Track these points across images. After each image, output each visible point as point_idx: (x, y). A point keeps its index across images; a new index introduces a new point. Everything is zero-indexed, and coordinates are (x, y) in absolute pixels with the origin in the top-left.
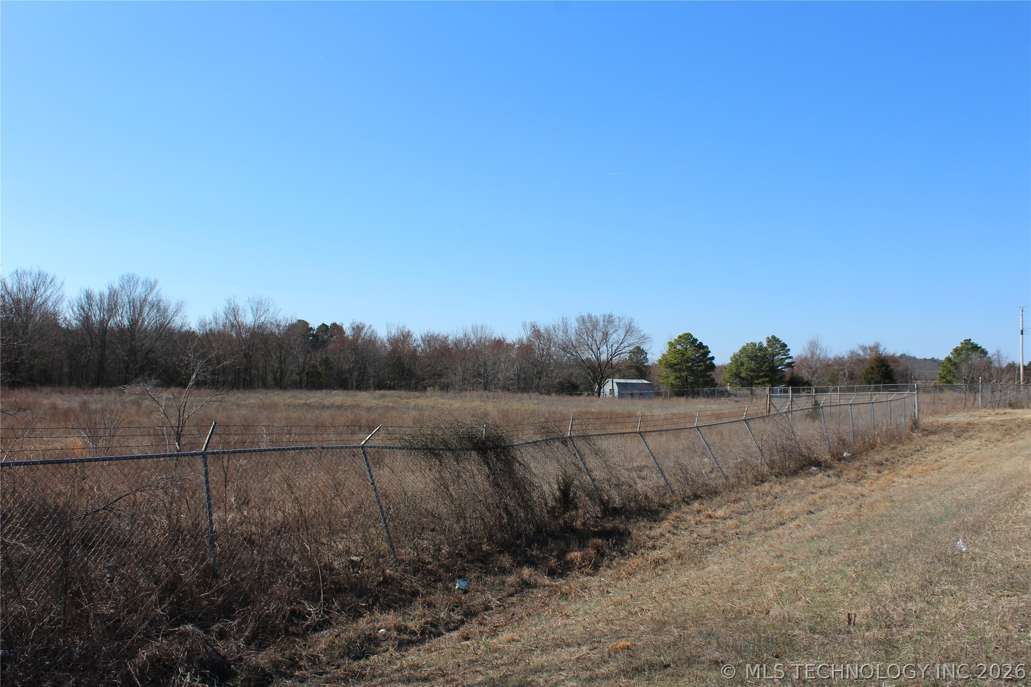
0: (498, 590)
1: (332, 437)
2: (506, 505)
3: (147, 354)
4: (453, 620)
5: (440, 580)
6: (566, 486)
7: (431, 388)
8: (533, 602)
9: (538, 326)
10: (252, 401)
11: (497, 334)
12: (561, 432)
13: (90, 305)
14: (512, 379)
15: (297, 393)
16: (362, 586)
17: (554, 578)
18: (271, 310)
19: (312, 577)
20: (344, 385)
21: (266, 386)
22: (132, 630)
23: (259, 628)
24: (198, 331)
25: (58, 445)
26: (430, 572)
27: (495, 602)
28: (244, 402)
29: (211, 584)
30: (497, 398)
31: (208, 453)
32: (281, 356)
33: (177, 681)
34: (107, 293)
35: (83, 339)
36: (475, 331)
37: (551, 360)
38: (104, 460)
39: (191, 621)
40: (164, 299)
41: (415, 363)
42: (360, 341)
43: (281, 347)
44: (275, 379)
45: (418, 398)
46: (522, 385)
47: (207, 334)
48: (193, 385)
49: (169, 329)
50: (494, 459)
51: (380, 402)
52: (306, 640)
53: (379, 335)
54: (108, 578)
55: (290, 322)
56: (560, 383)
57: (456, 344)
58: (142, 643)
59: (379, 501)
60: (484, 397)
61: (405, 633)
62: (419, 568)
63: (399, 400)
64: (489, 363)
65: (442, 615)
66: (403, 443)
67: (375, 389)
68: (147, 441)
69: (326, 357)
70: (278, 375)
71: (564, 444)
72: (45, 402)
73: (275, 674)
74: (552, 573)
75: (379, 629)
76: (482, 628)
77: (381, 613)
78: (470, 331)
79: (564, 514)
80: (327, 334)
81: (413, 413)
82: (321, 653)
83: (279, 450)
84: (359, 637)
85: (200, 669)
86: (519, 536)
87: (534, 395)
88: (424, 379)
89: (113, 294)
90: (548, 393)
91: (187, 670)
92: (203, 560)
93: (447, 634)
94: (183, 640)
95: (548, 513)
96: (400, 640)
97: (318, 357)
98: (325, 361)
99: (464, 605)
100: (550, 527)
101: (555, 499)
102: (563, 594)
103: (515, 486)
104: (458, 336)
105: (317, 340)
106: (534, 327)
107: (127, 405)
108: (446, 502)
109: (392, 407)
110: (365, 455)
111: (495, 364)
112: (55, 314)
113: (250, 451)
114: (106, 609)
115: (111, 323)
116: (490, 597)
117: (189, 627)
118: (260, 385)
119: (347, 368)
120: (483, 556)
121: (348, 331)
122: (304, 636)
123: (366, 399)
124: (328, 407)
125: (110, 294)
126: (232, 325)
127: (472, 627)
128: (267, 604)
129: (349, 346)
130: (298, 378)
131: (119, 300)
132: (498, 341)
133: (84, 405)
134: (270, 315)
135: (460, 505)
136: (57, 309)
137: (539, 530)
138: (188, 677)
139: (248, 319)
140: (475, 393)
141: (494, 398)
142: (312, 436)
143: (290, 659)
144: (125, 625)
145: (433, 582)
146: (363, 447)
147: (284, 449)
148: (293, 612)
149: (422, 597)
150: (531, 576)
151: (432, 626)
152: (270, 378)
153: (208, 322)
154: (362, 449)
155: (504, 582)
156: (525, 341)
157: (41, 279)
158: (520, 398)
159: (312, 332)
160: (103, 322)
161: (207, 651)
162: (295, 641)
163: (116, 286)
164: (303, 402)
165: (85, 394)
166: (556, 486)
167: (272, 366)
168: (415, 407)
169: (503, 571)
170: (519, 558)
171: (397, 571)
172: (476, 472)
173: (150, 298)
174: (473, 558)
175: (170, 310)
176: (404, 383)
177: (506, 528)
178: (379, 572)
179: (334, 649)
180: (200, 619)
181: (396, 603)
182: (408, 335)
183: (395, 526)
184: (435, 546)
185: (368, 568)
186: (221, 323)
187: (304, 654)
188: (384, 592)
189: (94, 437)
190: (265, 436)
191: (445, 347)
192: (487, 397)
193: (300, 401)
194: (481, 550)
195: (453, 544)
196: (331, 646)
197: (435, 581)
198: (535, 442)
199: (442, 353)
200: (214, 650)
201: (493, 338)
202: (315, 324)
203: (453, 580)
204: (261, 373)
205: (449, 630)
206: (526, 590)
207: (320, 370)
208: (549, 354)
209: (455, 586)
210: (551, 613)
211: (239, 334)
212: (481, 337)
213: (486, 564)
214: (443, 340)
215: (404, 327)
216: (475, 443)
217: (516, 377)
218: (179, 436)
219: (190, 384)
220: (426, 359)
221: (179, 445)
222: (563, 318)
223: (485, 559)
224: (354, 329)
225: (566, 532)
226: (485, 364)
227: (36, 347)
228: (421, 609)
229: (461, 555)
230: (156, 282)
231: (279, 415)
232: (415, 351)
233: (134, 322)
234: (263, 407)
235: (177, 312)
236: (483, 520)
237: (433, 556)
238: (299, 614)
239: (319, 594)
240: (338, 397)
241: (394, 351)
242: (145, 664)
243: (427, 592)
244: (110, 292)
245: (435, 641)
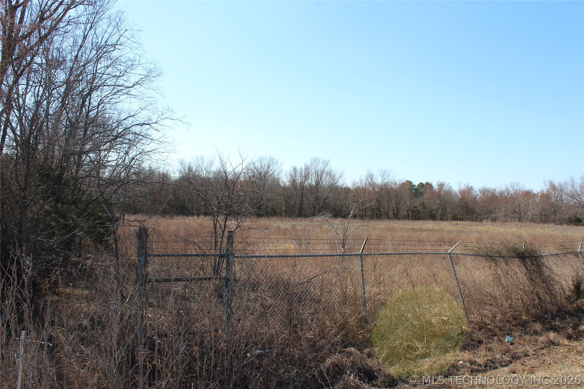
0: (533, 344)
1: (429, 247)
2: (538, 292)
3: (325, 200)
4: (504, 360)
5: (496, 335)
6: (578, 283)
7: (486, 220)
8: (557, 354)
9: (554, 182)
10: (382, 226)
11: (527, 188)
12: (574, 249)
13: (295, 174)
14: (536, 215)
15: (406, 222)
16: (448, 335)
17: (571, 341)
18: (392, 175)
19: (419, 327)
20: (433, 217)
21: (388, 217)
22: (323, 347)
23: (390, 353)
24: (351, 187)
25: (281, 248)
26: (489, 330)
27: (531, 352)
28: (377, 227)
29: (364, 327)
30: (527, 227)
31: (363, 255)
32: (397, 201)
33: (346, 378)
34: (304, 168)
35: (292, 192)
36: (513, 186)
37: (563, 204)
38: (305, 256)
39: (353, 346)
40: (333, 170)
41: (475, 205)
42: (442, 192)
43: (397, 196)
44: (394, 214)
45: (478, 225)
46: (543, 219)
47: (356, 189)
48: (352, 217)
49: (336, 187)
50: (530, 264)
51: (455, 228)
52: (416, 363)
53: (453, 189)
54: (310, 319)
55: (402, 182)
56: (569, 218)
57: (500, 194)
58: (328, 355)
59: (459, 286)
60: (519, 226)
61: (474, 365)
62: (482, 327)
63: (466, 227)
64: (522, 205)
65: (498, 356)
66: (473, 252)
67: (452, 220)
68: (327, 247)
69: (423, 202)
70: (395, 212)
71: (576, 256)
72: (274, 225)
73: (399, 380)
74: (569, 337)
75: (459, 361)
76: (523, 367)
77: (460, 352)
78: (509, 186)
79: (577, 301)
80: (423, 189)
81: (476, 235)
82: (425, 371)
83: (399, 254)
84: (447, 364)
85: (358, 373)
86: (546, 312)
87: (552, 225)
88: (481, 215)
89: (307, 168)
90: (561, 224)
91: (351, 373)
92: (360, 313)
93: (501, 368)
94: (349, 356)
95: (565, 299)
96: (472, 369)
97: (418, 202)
98: (422, 204)
99: (512, 352)
100: (567, 308)
101: (571, 291)
102: (578, 352)
103: (544, 281)
104: (502, 189)
105: (418, 192)
106: (551, 183)
107: (315, 227)
108: (499, 288)
109: (462, 231)
110: (451, 259)
111: (526, 206)
112: (278, 179)
113: (383, 254)
114: (309, 335)
115: (306, 183)
116: (528, 349)
117: (353, 349)
118: (386, 217)
119: (435, 208)
120: (523, 323)
121: (435, 187)
122: (415, 361)
123: (447, 226)
124: (424, 230)
125: (305, 168)
126: (370, 184)
127: (517, 365)
128: (395, 340)
129: (436, 195)
130: (407, 213)
131: (310, 171)
132: (527, 192)
133: (293, 227)
134: (391, 178)
135: (508, 291)
136: (279, 176)
137: (560, 310)
138: (352, 376)
139: (379, 181)
140: (513, 224)
141: (525, 227)
142: (417, 246)
143: (408, 373)
144: (319, 345)
145: (492, 336)
146: (449, 254)
147: (402, 254)
148: (408, 346)
149: (485, 344)
150: (555, 338)
151: (491, 363)
152: (391, 213)
153: (357, 182)
154: (449, 255)
155: (537, 341)
156: (545, 192)
157: (272, 161)
158: (542, 227)
159: (414, 187)
160: (302, 183)
161: (362, 363)
162: (410, 363)
163: (309, 164)
164: (410, 227)
165: (294, 221)
166: (571, 283)
167: (392, 207)
168: (476, 231)
169: (536, 333)
170: (547, 326)
171: (469, 327)
172: (518, 271)
173: (326, 170)
174: (516, 324)
175: (336, 176)
176: (469, 217)
177: (537, 307)
178: (458, 327)
179: (432, 369)
180: (358, 345)
181: (468, 346)
182: (471, 189)
183: (468, 301)
184: (492, 314)
185: (452, 324)
186: (364, 183)
187: (415, 371)
188: (462, 339)
189: (300, 244)
190: (390, 246)
191: (494, 195)
192: (521, 226)
193: (409, 227)
194: (521, 319)
195: (504, 314)
196: (431, 368)
197: (493, 336)
198: (557, 255)
199: (492, 199)
200: (366, 363)
201: (524, 190)
202: (416, 183)
203: (504, 336)
204: (386, 211)
205: (502, 366)
206: (552, 347)
207: (419, 209)
208: (562, 200)
209: (505, 339)
210: (570, 363)
211: (374, 189)
212: (517, 190)
213: (524, 327)
214: (493, 191)
215: (469, 184)
216: (518, 254)
217: (540, 214)
218: (344, 245)
219: (350, 216)
220: (482, 203)
221: (344, 249)
222: (571, 177)
223: (524, 324)
224: (439, 185)
225: (578, 312)
226: (519, 206)
227: (269, 196)
228: (484, 351)
229: (508, 321)
230: (329, 161)
231: (397, 234)
232: (475, 198)
233: (317, 183)
234: (388, 229)
235: (340, 176)
236: (523, 301)
237: (491, 321)
238: (412, 347)
239: (424, 337)
240: (430, 224)
241: (463, 198)
242: (330, 367)
243: (488, 342)
244: (306, 167)
245: (493, 371)
